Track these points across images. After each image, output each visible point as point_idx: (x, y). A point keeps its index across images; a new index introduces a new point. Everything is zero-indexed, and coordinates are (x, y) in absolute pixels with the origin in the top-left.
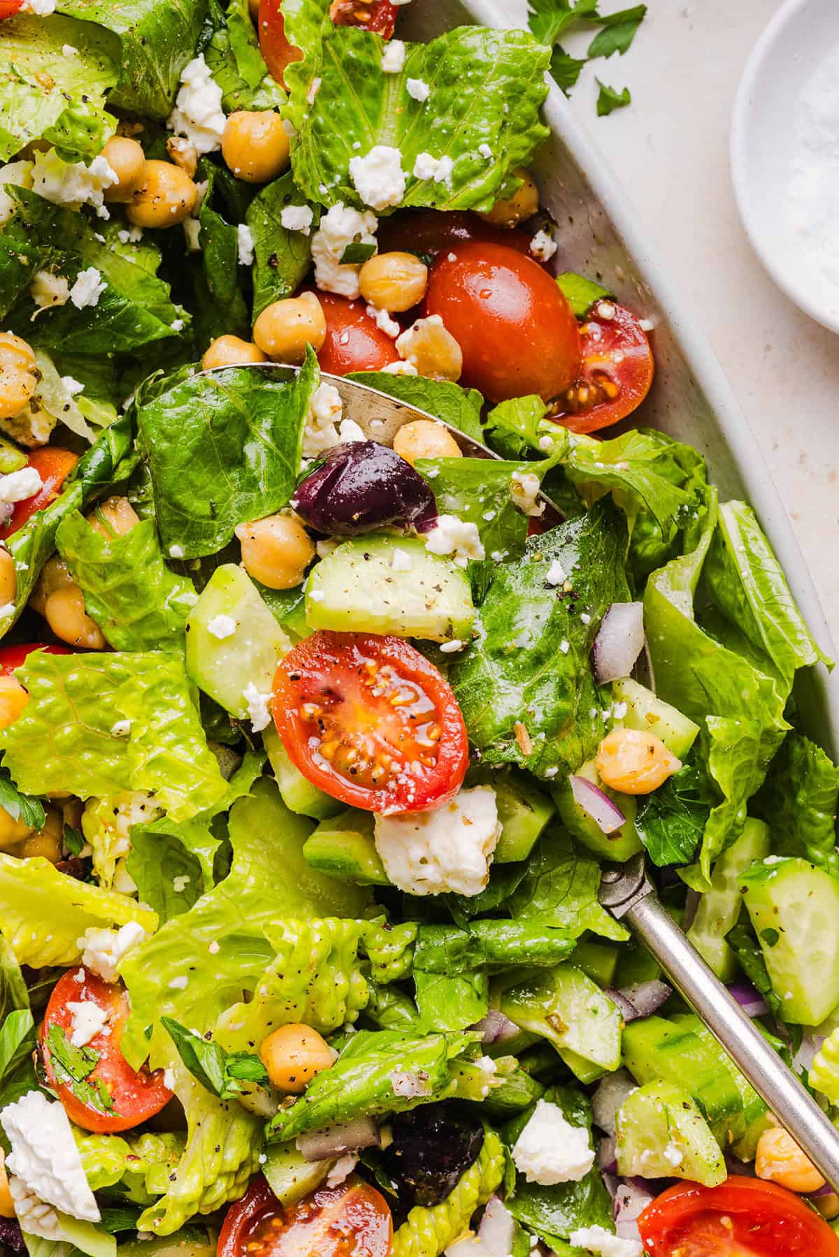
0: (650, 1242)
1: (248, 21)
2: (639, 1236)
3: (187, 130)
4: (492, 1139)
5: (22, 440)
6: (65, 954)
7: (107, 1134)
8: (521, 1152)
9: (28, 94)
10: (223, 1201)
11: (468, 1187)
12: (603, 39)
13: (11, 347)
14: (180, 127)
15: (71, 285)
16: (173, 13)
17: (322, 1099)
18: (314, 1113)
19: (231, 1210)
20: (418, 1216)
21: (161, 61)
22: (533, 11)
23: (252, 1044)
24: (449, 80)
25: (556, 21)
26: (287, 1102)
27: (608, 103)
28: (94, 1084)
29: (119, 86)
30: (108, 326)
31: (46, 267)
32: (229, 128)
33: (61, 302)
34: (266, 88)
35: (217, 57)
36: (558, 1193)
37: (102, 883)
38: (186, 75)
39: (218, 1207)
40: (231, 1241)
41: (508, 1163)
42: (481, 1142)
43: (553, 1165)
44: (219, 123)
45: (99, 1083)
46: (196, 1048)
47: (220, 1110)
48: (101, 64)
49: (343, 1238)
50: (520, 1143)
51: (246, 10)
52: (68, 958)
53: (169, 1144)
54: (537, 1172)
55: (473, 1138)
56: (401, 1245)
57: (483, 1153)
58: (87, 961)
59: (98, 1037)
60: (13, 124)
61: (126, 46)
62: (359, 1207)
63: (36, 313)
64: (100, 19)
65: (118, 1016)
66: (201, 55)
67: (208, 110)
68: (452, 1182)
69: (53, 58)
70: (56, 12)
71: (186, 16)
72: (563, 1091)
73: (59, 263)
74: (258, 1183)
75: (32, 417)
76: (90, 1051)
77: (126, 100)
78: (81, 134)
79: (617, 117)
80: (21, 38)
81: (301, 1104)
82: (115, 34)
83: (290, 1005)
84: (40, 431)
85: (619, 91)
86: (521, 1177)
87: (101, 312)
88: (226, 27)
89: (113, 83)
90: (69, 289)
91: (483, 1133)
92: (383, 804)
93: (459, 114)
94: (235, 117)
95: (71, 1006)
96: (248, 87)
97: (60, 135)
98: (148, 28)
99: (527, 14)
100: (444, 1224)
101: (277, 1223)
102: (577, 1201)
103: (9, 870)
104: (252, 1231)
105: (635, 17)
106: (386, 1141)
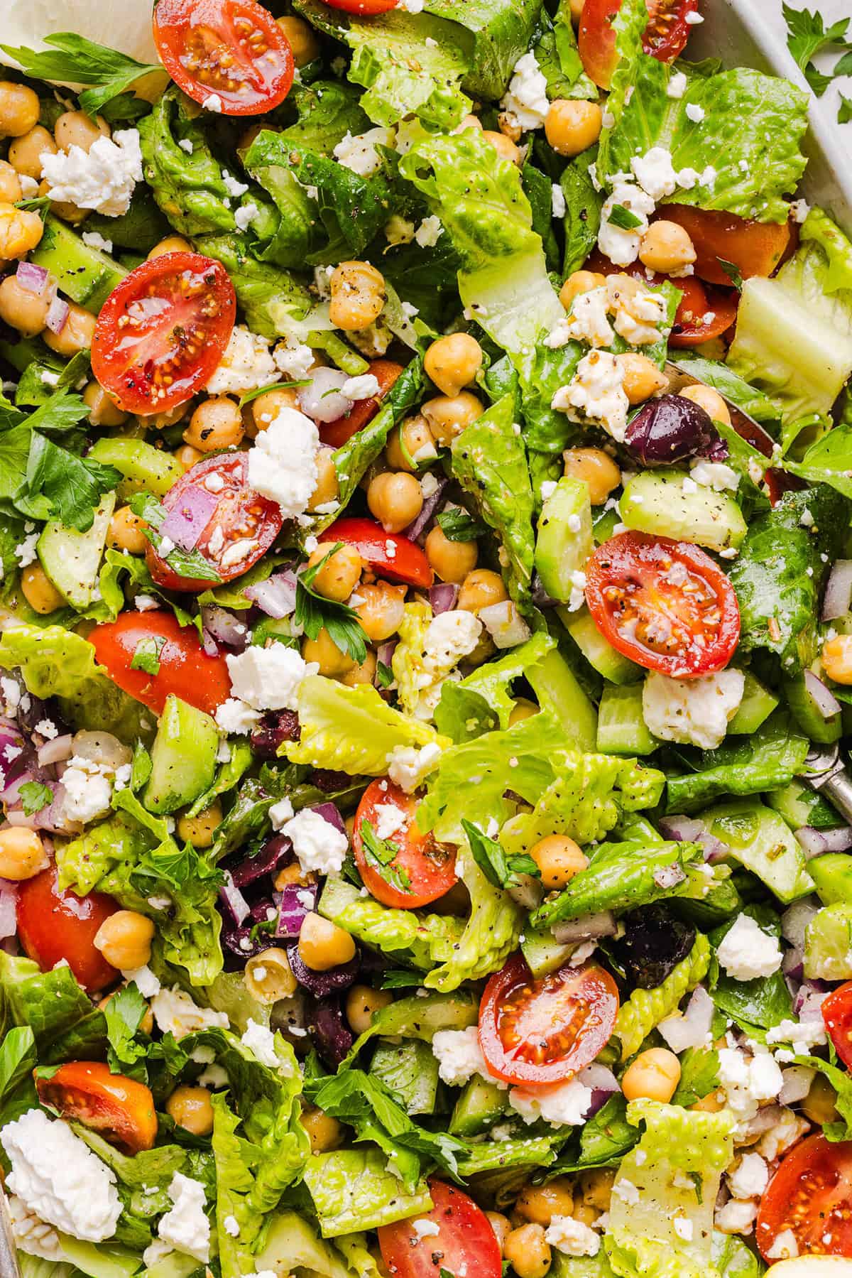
0: (831, 1024)
1: (570, 28)
2: (822, 1019)
3: (517, 111)
4: (701, 939)
5: (364, 350)
6: (374, 765)
7: (403, 909)
8: (725, 950)
9: (407, 77)
10: (489, 971)
11: (681, 975)
12: (847, 61)
13: (368, 275)
14: (511, 107)
15: (416, 229)
16: (516, 18)
17: (582, 893)
18: (575, 903)
19: (492, 978)
20: (638, 995)
21: (503, 55)
22: (792, 34)
23: (524, 848)
24: (724, 109)
25: (811, 43)
26: (552, 895)
27: (848, 113)
28: (395, 869)
29: (469, 73)
30: (443, 264)
31: (399, 213)
32: (551, 112)
33: (407, 241)
34: (582, 83)
35: (544, 55)
36: (752, 987)
37: (405, 710)
38: (519, 67)
39: (484, 975)
40: (491, 1003)
41: (713, 960)
42: (693, 941)
43: (749, 963)
44: (543, 107)
45: (400, 868)
46: (486, 846)
47: (495, 898)
48: (455, 55)
49: (580, 1007)
50: (723, 944)
51: (569, 17)
52: (376, 769)
53: (450, 925)
54: (736, 967)
55: (688, 937)
56: (624, 1018)
57: (694, 951)
58: (392, 772)
59: (397, 833)
60: (395, 99)
61: (479, 42)
62: (594, 984)
63: (387, 248)
64: (459, 19)
65: (414, 818)
66: (532, 51)
67: (535, 96)
68: (667, 971)
69: (420, 48)
70: (423, 11)
71: (526, 20)
72: (759, 908)
73: (410, 210)
74: (516, 959)
75: (375, 331)
76: (392, 844)
77: (472, 84)
78: (443, 111)
80: (392, 29)
81: (565, 896)
82: (471, 31)
83: (559, 819)
84: (380, 344)
86: (723, 971)
87: (437, 253)
88: (552, 31)
89: (465, 71)
90: (415, 231)
91: (695, 934)
92: (673, 667)
94: (557, 104)
95: (378, 807)
96: (568, 80)
97: (427, 110)
98: (496, 29)
99: (786, 35)
100: (659, 1003)
101: (527, 991)
102: (766, 996)
103: (340, 693)
104: (507, 996)
106: (621, 933)
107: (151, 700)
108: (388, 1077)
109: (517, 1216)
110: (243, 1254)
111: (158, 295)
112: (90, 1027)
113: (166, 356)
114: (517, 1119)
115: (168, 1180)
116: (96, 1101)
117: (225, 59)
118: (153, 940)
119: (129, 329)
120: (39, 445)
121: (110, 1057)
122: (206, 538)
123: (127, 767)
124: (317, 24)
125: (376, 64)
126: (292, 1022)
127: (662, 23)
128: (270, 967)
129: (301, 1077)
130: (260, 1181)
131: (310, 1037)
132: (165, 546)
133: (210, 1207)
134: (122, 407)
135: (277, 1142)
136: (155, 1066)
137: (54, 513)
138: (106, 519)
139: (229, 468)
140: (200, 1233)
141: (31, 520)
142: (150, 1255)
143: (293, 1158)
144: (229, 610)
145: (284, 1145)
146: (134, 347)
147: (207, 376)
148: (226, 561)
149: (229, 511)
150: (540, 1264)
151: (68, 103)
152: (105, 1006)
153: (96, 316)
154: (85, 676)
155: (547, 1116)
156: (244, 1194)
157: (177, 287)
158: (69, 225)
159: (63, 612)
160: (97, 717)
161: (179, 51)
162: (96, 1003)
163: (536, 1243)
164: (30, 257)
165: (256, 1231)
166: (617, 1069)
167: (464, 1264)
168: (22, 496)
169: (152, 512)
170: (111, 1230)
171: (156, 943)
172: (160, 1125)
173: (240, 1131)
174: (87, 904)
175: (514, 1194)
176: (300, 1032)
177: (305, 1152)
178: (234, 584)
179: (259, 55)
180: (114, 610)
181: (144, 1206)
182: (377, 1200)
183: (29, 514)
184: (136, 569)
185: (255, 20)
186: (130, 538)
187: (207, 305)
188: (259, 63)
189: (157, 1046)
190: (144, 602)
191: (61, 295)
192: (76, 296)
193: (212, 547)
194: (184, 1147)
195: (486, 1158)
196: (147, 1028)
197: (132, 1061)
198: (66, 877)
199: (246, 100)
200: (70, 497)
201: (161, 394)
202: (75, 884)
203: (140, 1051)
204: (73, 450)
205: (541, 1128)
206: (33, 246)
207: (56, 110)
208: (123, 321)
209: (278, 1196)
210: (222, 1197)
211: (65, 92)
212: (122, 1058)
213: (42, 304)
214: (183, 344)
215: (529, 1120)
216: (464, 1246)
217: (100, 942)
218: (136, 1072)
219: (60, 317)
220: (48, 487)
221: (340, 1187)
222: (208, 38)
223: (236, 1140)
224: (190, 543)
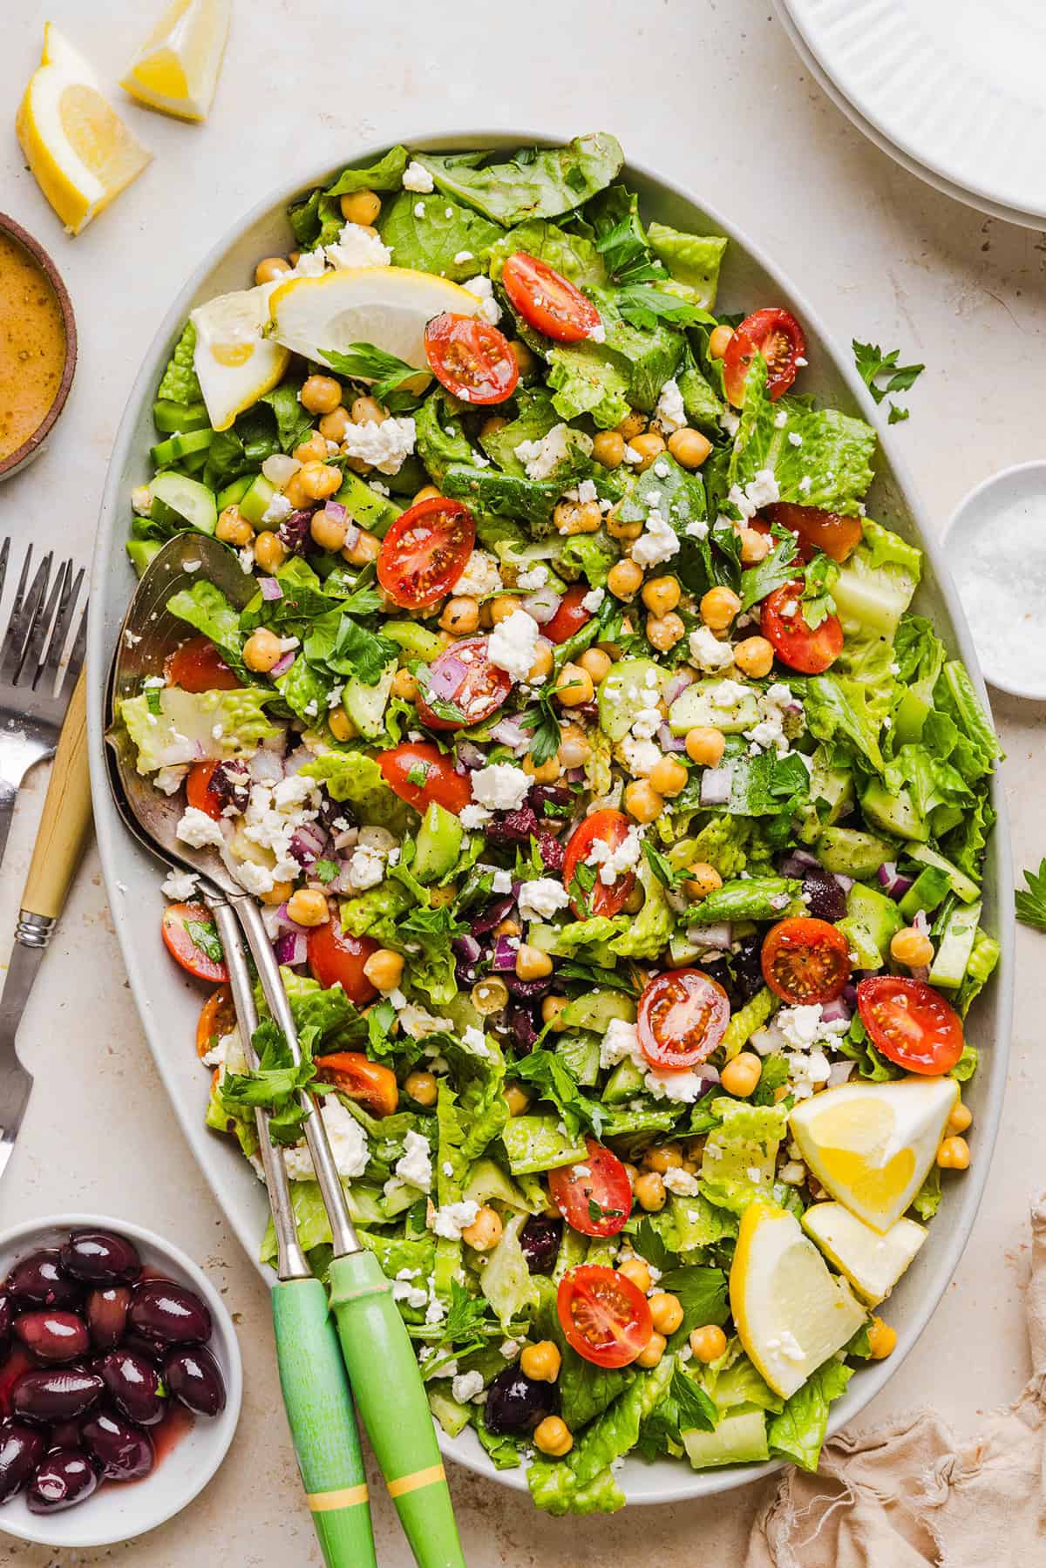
3: (662, 420)
9: (587, 386)
12: (897, 381)
14: (659, 416)
17: (717, 904)
21: (652, 379)
24: (817, 437)
25: (872, 369)
26: (695, 903)
27: (895, 417)
29: (632, 390)
35: (682, 381)
38: (665, 388)
46: (660, 860)
48: (623, 376)
61: (636, 368)
64: (623, 352)
66: (674, 378)
67: (674, 409)
69: (599, 369)
70: (603, 344)
71: (670, 356)
74: (665, 951)
77: (635, 398)
78: (610, 412)
79: (899, 424)
80: (584, 354)
81: (703, 905)
82: (631, 361)
85: (902, 411)
89: (629, 388)
93: (818, 455)
97: (598, 411)
98: (647, 360)
105: (917, 371)
107: (418, 805)
108: (569, 1058)
109: (643, 1168)
110: (454, 1189)
111: (424, 526)
112: (355, 1029)
113: (427, 568)
114: (648, 1096)
115: (404, 1135)
116: (357, 1080)
117: (472, 365)
118: (403, 970)
119: (403, 550)
120: (346, 624)
121: (368, 1050)
122: (458, 694)
123: (397, 850)
124: (531, 346)
125: (566, 375)
126: (499, 1023)
127: (779, 364)
128: (491, 988)
129: (504, 1065)
130: (472, 1137)
131: (510, 1034)
132: (431, 697)
133: (433, 1155)
134: (396, 603)
135: (486, 1108)
136: (398, 1057)
137: (354, 671)
138: (390, 677)
139: (477, 647)
140: (426, 1172)
141: (338, 675)
142: (389, 1187)
143: (496, 1119)
144: (474, 743)
145: (491, 1111)
146: (406, 562)
147: (453, 583)
148: (473, 709)
149: (476, 677)
150: (658, 1200)
151: (361, 391)
152: (366, 1014)
153: (381, 540)
154: (373, 786)
155: (670, 1095)
156: (458, 1147)
157: (437, 522)
158: (359, 476)
159: (356, 740)
160: (376, 815)
161: (442, 358)
162: (360, 1013)
163: (656, 1186)
164: (332, 498)
165: (464, 1173)
166: (720, 1068)
167: (606, 1198)
168: (332, 659)
169: (422, 673)
170: (361, 1171)
171: (406, 971)
172: (400, 1098)
173: (457, 1103)
174: (358, 945)
175: (642, 1151)
176: (503, 1030)
177: (506, 1115)
178: (475, 727)
179: (495, 363)
180: (396, 740)
181: (386, 1153)
182: (550, 1150)
183: (337, 670)
184: (409, 711)
185: (493, 340)
186: (407, 690)
187: (456, 535)
188: (495, 369)
189: (401, 1044)
190: (414, 736)
191: (355, 524)
192: (366, 525)
193: (463, 700)
194: (415, 1113)
195: (625, 1123)
196: (394, 1032)
197: (383, 1053)
198: (347, 924)
199: (485, 393)
200: (365, 661)
201: (422, 594)
202: (352, 929)
203: (389, 1047)
204: (369, 628)
205: (664, 1104)
206: (335, 490)
207: (353, 396)
208: (399, 544)
209: (483, 1147)
210: (443, 1149)
211: (360, 384)
212: (377, 1051)
213: (343, 530)
214: (439, 561)
215: (657, 1097)
216: (607, 1186)
217: (368, 970)
218: (386, 1061)
219: (355, 539)
220: (351, 653)
221: (524, 1140)
222: (462, 350)
223: (453, 1110)
224: (449, 695)
